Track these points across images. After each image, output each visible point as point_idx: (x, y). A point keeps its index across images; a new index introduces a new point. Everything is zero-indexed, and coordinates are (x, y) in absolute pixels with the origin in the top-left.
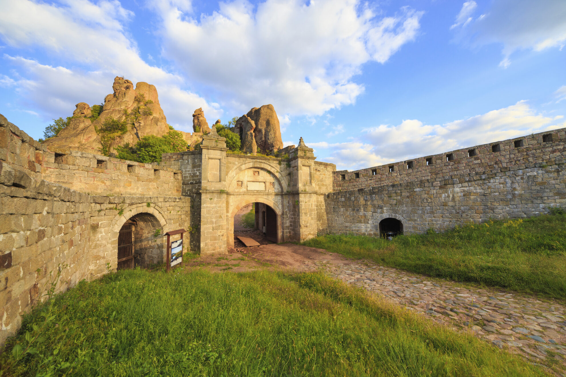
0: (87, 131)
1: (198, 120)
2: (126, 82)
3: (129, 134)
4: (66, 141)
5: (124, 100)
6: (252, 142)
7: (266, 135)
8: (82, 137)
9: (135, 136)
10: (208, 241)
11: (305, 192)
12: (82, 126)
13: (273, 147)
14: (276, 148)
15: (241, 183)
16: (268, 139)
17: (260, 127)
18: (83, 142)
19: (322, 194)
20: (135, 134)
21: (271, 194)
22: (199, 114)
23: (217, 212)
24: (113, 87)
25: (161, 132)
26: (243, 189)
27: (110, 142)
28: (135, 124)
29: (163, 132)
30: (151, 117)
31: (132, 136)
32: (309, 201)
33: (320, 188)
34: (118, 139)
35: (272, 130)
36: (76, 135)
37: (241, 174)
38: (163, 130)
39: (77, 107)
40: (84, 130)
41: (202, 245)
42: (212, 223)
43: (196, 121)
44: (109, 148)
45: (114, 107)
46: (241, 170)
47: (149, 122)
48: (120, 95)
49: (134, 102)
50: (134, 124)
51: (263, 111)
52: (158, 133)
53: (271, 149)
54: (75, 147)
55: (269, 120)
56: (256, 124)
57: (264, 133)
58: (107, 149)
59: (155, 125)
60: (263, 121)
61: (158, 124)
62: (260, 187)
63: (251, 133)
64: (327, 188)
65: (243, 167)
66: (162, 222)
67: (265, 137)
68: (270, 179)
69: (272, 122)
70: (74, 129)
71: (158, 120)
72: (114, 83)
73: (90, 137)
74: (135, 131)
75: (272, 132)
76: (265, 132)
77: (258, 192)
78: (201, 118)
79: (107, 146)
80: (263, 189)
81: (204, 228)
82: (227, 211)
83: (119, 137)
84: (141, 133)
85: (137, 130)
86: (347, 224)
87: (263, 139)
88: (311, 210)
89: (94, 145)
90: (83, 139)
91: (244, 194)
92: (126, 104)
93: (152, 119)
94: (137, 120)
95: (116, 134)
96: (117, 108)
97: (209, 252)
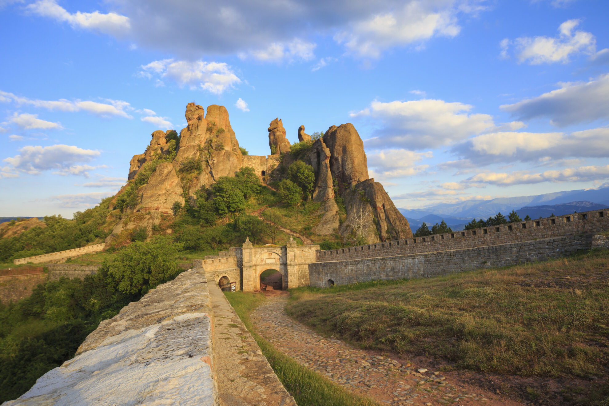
0: (170, 176)
1: (274, 135)
2: (197, 108)
3: (204, 174)
4: (156, 190)
5: (198, 134)
6: (327, 175)
7: (343, 165)
8: (167, 183)
9: (210, 175)
10: (246, 286)
11: (291, 265)
12: (166, 171)
13: (351, 179)
14: (355, 181)
15: (262, 260)
16: (346, 169)
17: (336, 155)
18: (168, 187)
19: (306, 264)
20: (210, 172)
21: (278, 264)
22: (275, 128)
23: (249, 275)
24: (186, 116)
25: (233, 168)
26: (264, 263)
27: (188, 184)
28: (209, 161)
29: (236, 168)
30: (223, 152)
31: (207, 176)
32: (293, 269)
33: (305, 261)
34: (195, 181)
35: (349, 159)
36: (162, 182)
37: (262, 255)
38: (235, 165)
39: (153, 136)
40: (168, 175)
41: (244, 288)
42: (247, 279)
43: (272, 137)
44: (188, 191)
45: (189, 143)
46: (261, 254)
47: (221, 158)
48: (193, 128)
49: (206, 133)
50: (207, 161)
51: (339, 135)
52: (231, 169)
53: (349, 182)
54: (163, 194)
55: (345, 147)
56: (332, 152)
57: (340, 162)
58: (187, 192)
59: (228, 161)
60: (339, 148)
61: (230, 160)
62: (272, 261)
63: (326, 164)
64: (311, 260)
65: (263, 252)
66: (230, 279)
67: (343, 167)
68: (277, 257)
69: (349, 149)
70: (160, 175)
71: (230, 155)
72: (187, 111)
73: (173, 182)
74: (210, 169)
75: (349, 162)
76: (342, 161)
77: (271, 264)
78: (278, 133)
79: (187, 188)
80: (274, 262)
81: (244, 281)
82: (256, 273)
83: (196, 178)
84: (215, 171)
85: (211, 169)
86: (316, 281)
87: (340, 169)
88: (294, 274)
89: (176, 190)
90: (167, 185)
91: (264, 265)
92: (199, 138)
93: (224, 154)
94: (211, 157)
95: (193, 175)
96: (191, 144)
97: (246, 291)
